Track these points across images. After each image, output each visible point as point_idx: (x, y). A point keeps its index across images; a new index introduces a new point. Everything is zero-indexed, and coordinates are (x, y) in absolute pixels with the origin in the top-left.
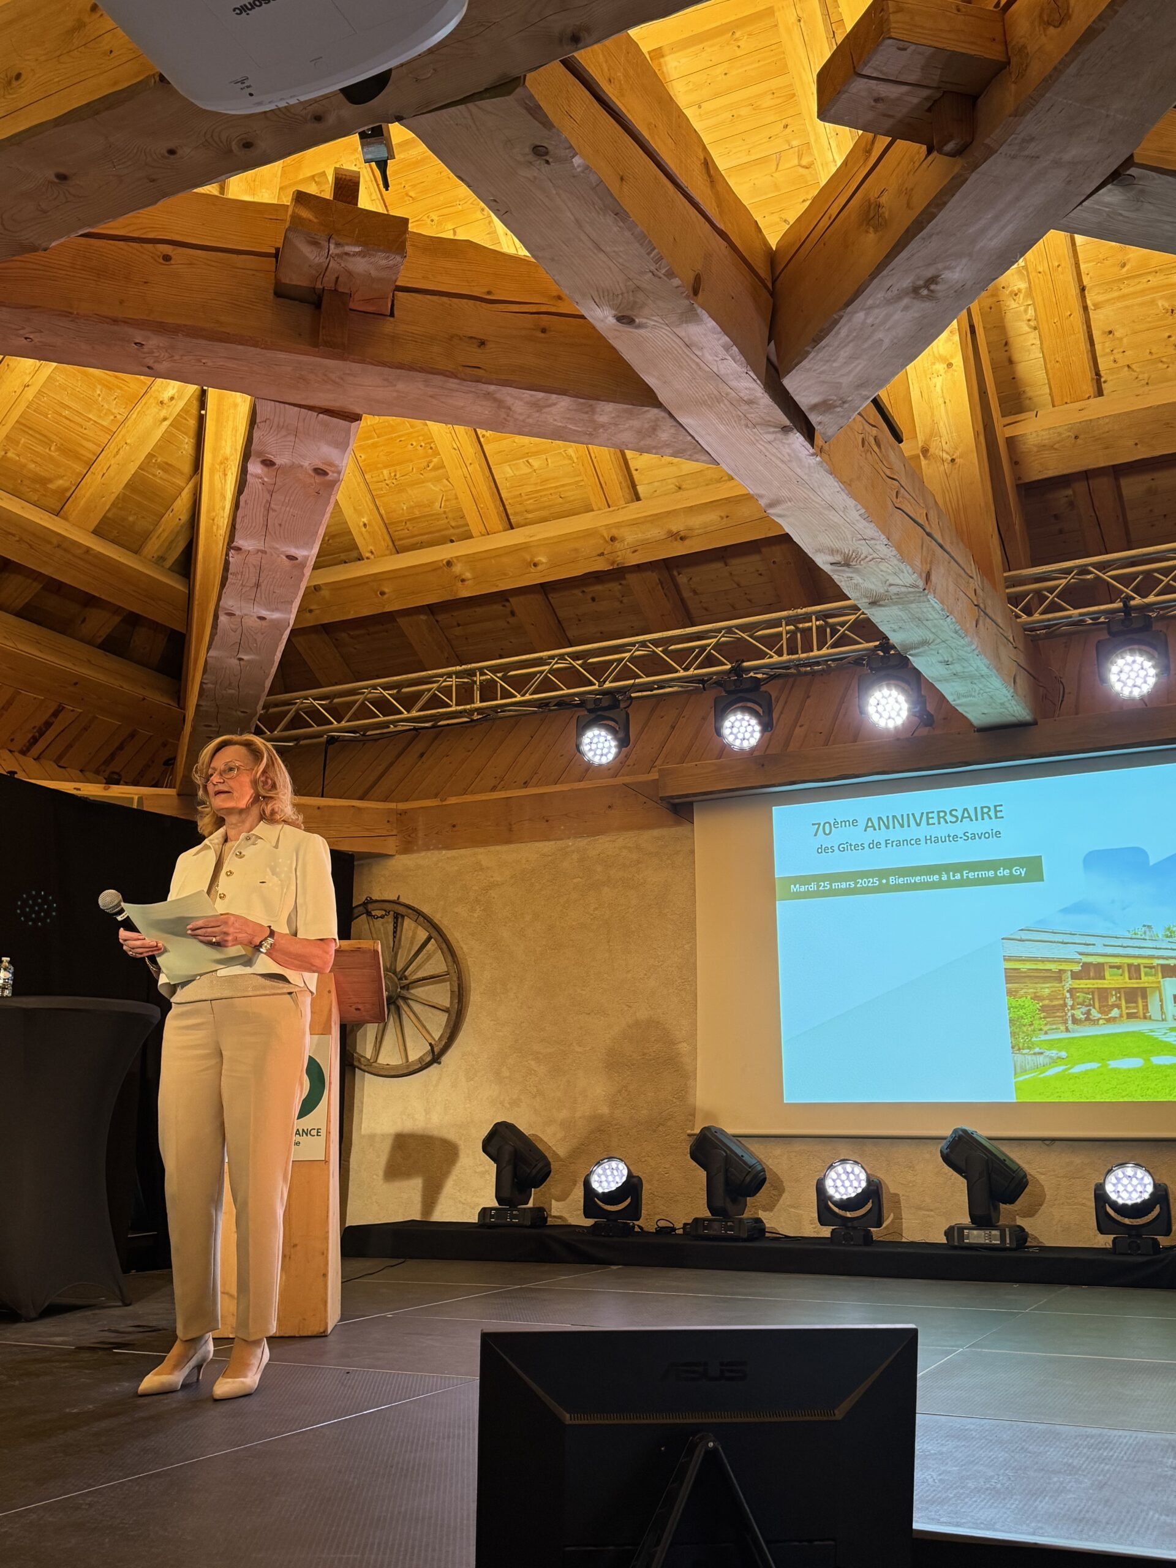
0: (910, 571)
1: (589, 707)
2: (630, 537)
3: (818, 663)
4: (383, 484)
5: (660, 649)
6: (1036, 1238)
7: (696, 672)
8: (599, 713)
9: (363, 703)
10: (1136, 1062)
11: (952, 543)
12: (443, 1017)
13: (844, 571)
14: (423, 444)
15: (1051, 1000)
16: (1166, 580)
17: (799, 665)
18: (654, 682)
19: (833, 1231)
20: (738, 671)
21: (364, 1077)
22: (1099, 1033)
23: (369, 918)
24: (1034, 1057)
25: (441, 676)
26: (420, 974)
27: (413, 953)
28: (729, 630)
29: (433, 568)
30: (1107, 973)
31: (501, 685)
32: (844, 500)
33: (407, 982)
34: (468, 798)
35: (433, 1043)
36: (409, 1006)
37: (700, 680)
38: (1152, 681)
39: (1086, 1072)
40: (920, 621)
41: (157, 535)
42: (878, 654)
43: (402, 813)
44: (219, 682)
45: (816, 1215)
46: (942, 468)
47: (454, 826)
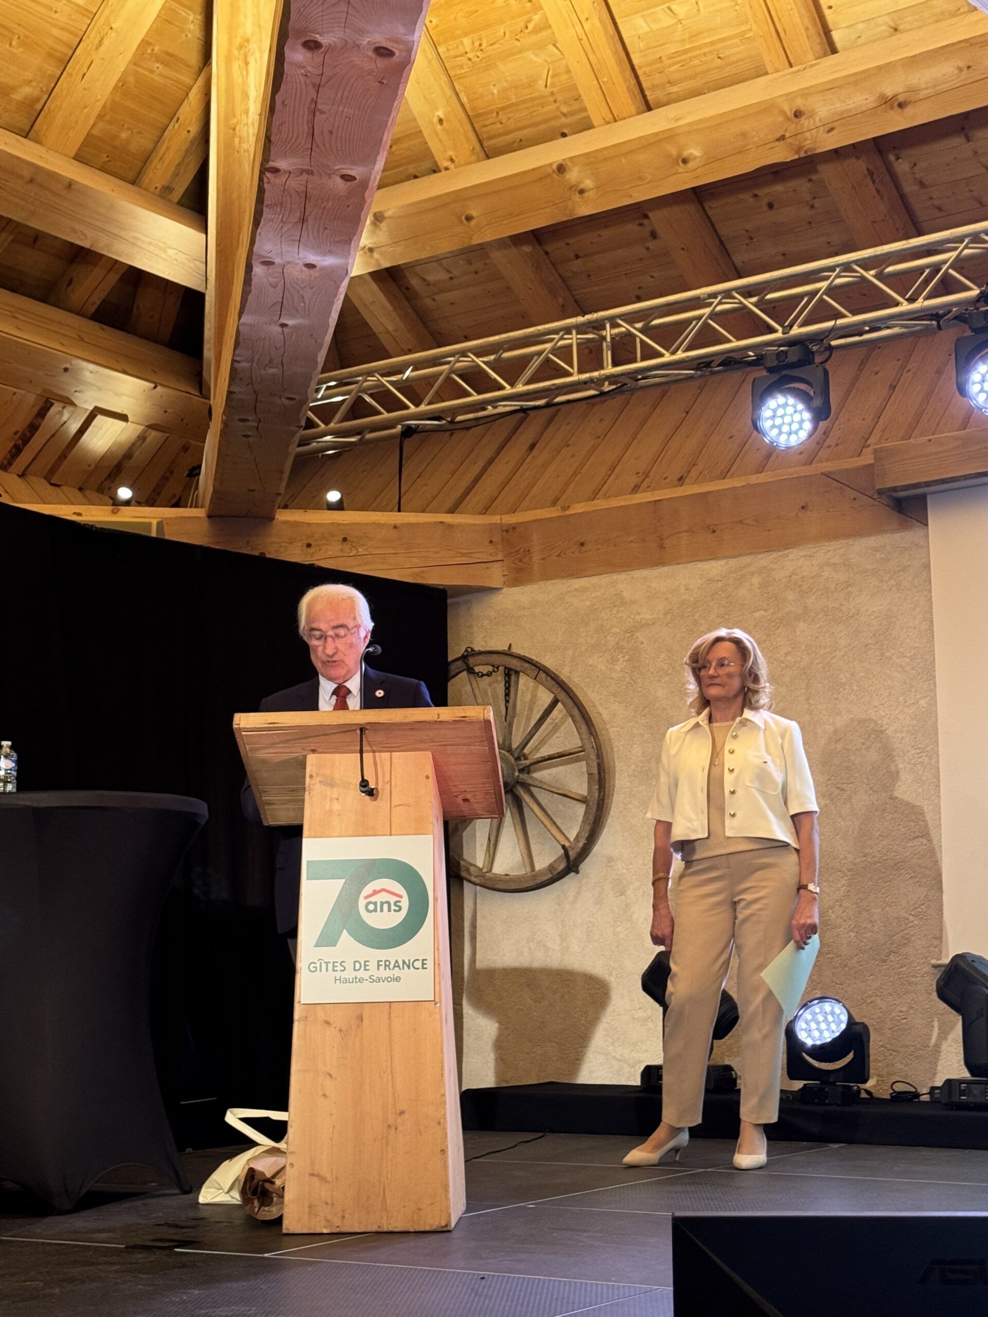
1: (769, 365)
2: (823, 109)
4: (464, 59)
5: (873, 272)
7: (927, 303)
8: (784, 373)
9: (448, 379)
12: (581, 809)
18: (864, 323)
21: (474, 892)
23: (472, 676)
25: (555, 331)
26: (544, 752)
27: (533, 723)
28: (975, 237)
29: (538, 177)
31: (642, 341)
33: (528, 762)
34: (600, 504)
35: (567, 844)
36: (532, 796)
37: (934, 315)
41: (158, 158)
43: (510, 530)
44: (256, 357)
47: (582, 544)
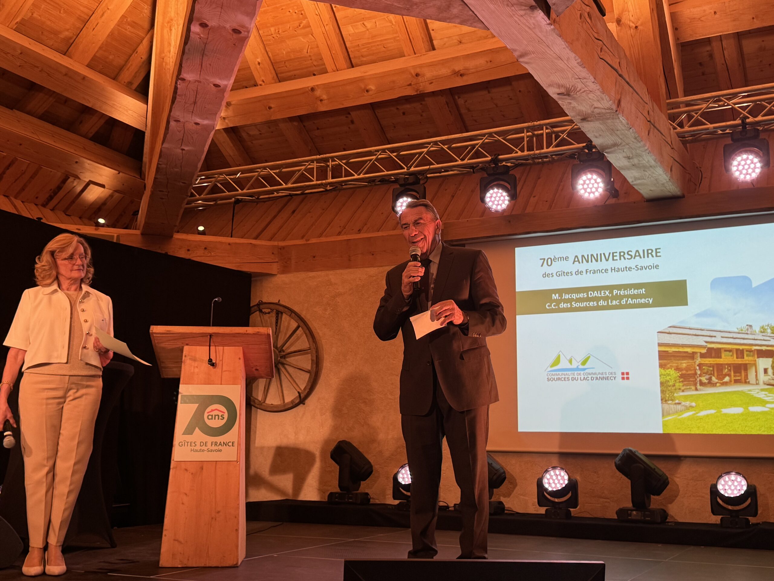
0: (608, 99)
1: (401, 183)
2: (428, 74)
3: (546, 157)
4: (271, 37)
5: (446, 146)
6: (673, 517)
7: (469, 161)
8: (407, 187)
9: (257, 179)
10: (739, 410)
11: (635, 81)
12: (307, 376)
13: (566, 99)
14: (296, 11)
15: (687, 371)
16: (769, 106)
17: (535, 157)
18: (442, 168)
19: (547, 510)
20: (495, 161)
21: (257, 411)
22: (717, 391)
23: (261, 313)
24: (675, 406)
25: (307, 161)
26: (292, 349)
27: (288, 336)
28: (490, 135)
29: (302, 92)
30: (723, 354)
31: (345, 167)
32: (568, 53)
33: (284, 353)
34: (323, 239)
35: (300, 391)
36: (285, 369)
37: (471, 167)
38: (758, 171)
39: (707, 416)
40: (613, 131)
41: (127, 69)
42: (585, 152)
43: (282, 248)
44: (169, 163)
45: (536, 500)
46: (629, 32)
47: (314, 257)
